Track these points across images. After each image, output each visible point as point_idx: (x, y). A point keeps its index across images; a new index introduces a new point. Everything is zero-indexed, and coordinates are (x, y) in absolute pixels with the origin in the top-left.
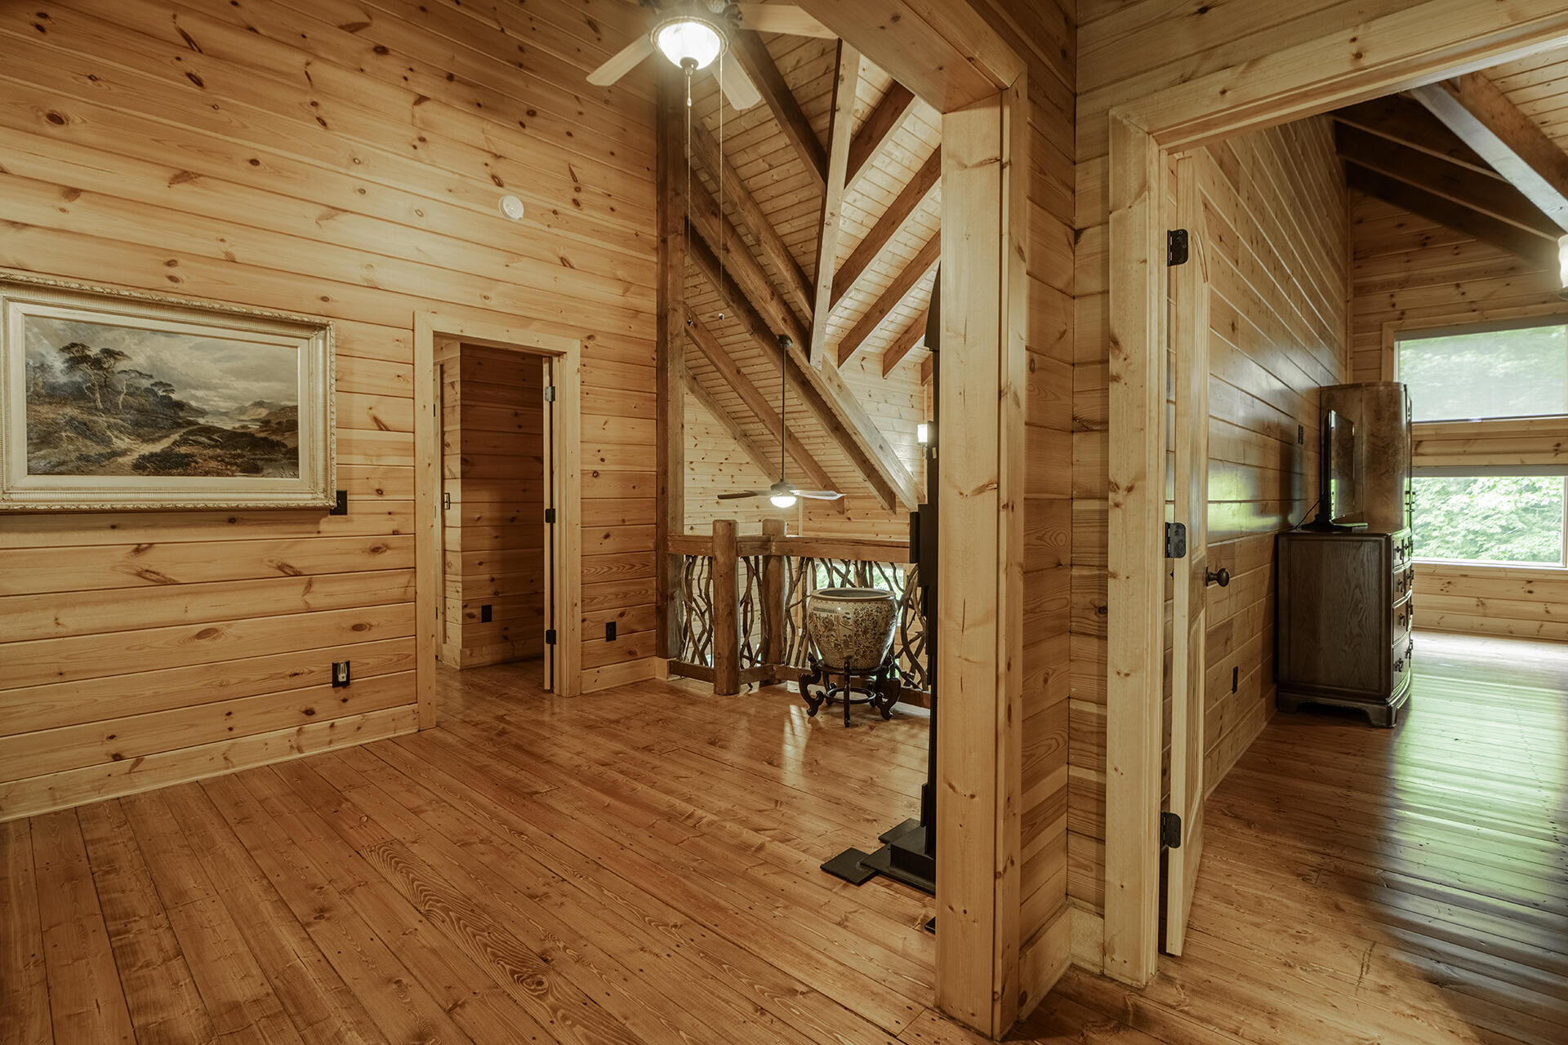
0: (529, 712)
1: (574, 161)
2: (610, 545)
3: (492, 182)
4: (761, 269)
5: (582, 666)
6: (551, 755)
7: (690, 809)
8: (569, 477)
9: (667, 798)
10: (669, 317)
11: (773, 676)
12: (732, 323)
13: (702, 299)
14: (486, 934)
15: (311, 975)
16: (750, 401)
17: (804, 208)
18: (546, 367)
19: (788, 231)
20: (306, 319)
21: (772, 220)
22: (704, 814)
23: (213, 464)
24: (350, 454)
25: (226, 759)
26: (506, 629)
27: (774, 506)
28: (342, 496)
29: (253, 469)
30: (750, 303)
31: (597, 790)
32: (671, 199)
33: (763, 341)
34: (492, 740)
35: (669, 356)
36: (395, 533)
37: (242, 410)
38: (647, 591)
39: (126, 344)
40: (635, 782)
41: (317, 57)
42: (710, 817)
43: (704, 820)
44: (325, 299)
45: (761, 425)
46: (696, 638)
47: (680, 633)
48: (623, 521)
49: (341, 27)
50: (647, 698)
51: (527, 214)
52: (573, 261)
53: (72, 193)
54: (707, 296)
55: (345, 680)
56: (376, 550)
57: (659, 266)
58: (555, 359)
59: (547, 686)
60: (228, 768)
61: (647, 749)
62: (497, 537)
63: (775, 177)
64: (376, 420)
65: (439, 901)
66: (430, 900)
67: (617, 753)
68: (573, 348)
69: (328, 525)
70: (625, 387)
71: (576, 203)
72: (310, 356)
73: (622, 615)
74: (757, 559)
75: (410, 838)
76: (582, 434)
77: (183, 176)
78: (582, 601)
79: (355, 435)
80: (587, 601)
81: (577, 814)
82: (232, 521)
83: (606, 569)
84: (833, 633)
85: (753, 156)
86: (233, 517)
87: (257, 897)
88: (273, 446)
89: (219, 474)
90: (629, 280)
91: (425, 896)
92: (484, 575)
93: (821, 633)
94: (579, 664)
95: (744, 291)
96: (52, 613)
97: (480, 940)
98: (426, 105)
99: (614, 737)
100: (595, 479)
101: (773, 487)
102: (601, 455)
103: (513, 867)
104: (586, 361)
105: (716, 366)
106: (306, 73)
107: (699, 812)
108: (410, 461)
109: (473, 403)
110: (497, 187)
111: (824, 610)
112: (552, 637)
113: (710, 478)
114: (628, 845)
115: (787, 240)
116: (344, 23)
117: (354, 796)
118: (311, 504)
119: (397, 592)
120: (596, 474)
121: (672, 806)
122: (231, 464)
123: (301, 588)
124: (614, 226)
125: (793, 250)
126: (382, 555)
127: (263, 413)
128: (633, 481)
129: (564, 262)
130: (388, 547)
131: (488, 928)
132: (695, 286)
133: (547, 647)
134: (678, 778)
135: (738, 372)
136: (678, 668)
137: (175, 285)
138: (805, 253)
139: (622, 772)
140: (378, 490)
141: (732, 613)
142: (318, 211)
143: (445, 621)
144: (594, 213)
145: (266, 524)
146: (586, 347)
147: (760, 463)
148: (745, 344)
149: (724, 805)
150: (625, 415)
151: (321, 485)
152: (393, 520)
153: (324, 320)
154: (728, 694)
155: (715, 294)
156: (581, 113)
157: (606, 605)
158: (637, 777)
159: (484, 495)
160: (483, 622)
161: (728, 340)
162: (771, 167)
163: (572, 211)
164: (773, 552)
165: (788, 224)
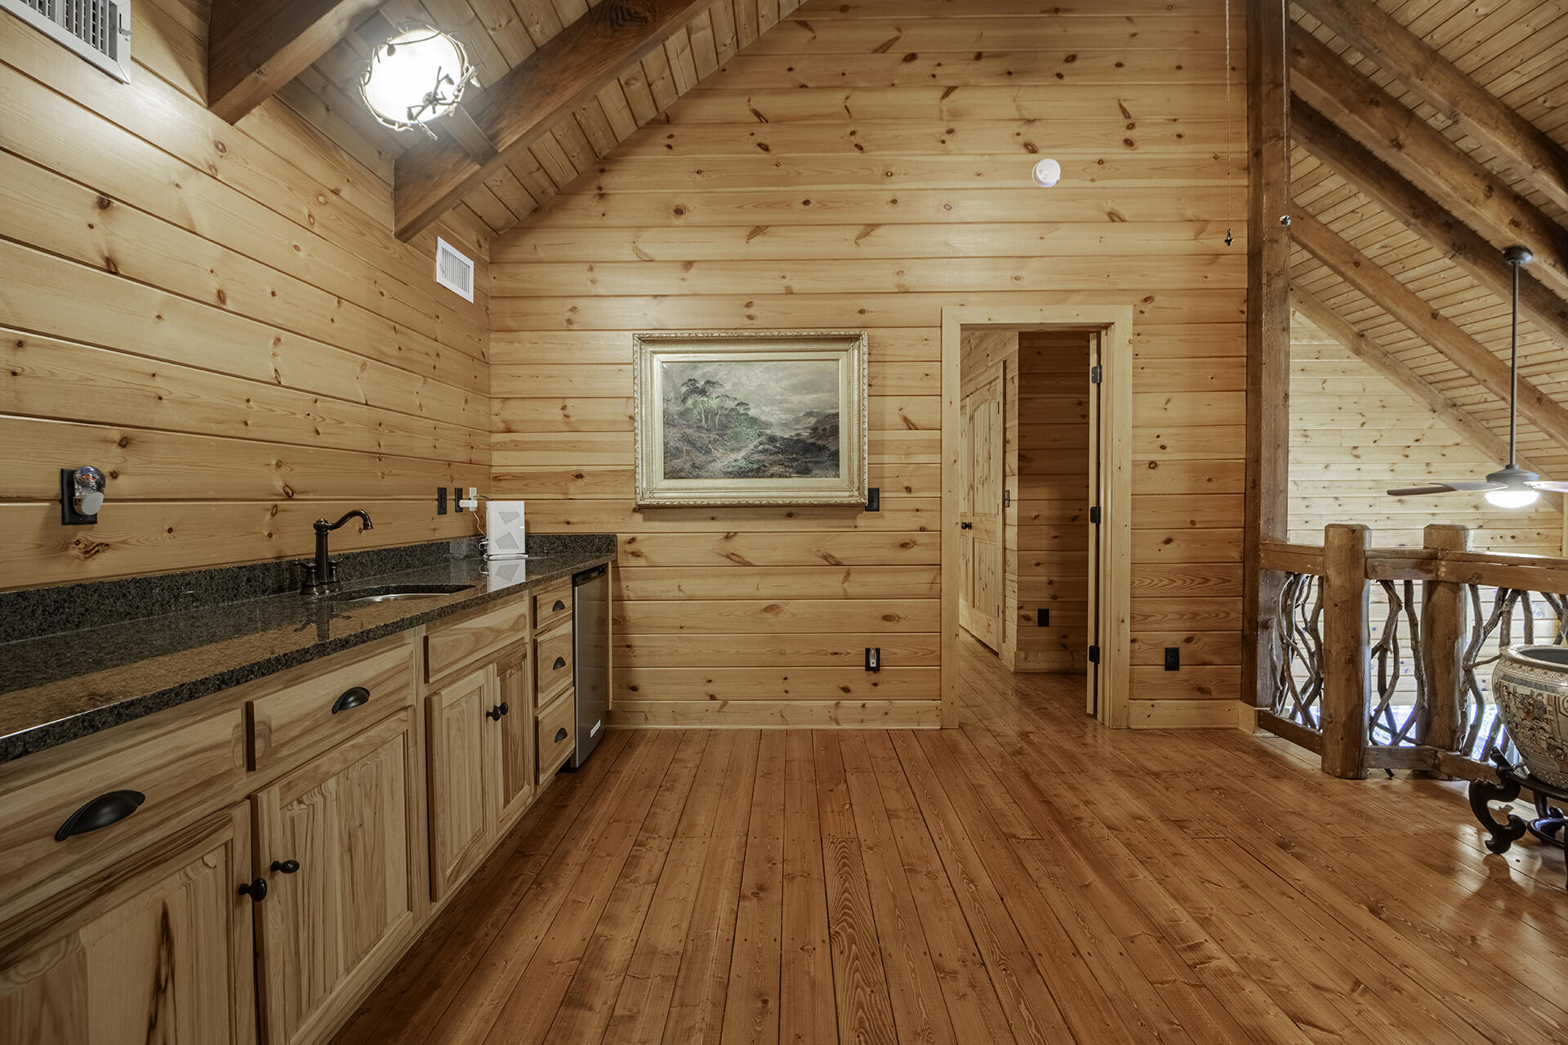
0: (1058, 736)
1: (1124, 94)
2: (1171, 553)
3: (1024, 150)
4: (1467, 160)
5: (1130, 694)
6: (1055, 795)
7: (1199, 935)
8: (1115, 469)
9: (1173, 905)
10: (1265, 253)
11: (1437, 767)
12: (1419, 248)
13: (1365, 226)
14: (868, 990)
15: (714, 953)
16: (1456, 355)
18: (1093, 344)
19: (1516, 84)
20: (843, 333)
21: (1480, 78)
22: (1219, 953)
23: (776, 469)
24: (881, 454)
25: (782, 716)
26: (1065, 637)
27: (1493, 507)
28: (874, 494)
29: (804, 472)
30: (1448, 213)
31: (1086, 858)
32: (1268, 95)
33: (1475, 263)
34: (1003, 757)
35: (1265, 303)
36: (922, 529)
37: (797, 420)
38: (1228, 614)
39: (722, 374)
40: (1140, 867)
41: (855, 88)
42: (1224, 961)
43: (1215, 963)
44: (862, 312)
45: (1481, 389)
46: (1299, 689)
47: (1275, 677)
48: (1193, 522)
49: (875, 52)
50: (1214, 753)
51: (1064, 174)
52: (1124, 212)
53: (688, 265)
54: (1374, 221)
55: (875, 665)
56: (904, 545)
57: (1251, 189)
58: (1103, 333)
59: (1090, 710)
60: (783, 724)
61: (1180, 824)
62: (1056, 537)
63: (1482, 11)
64: (906, 420)
65: (851, 926)
66: (845, 920)
67: (1136, 817)
68: (1123, 318)
69: (864, 521)
70: (1197, 354)
71: (1129, 143)
72: (849, 366)
73: (1189, 640)
74: (1408, 585)
75: (870, 842)
76: (1134, 417)
77: (757, 231)
78: (1132, 617)
79: (888, 435)
80: (1139, 618)
81: (1045, 883)
82: (790, 515)
83: (1166, 582)
84: (1544, 725)
86: (790, 511)
87: (730, 851)
88: (822, 448)
89: (780, 476)
90: (1205, 217)
91: (845, 914)
92: (1041, 577)
93: (1518, 720)
94: (1127, 692)
95: (1436, 199)
96: (676, 582)
97: (859, 996)
98: (954, 95)
99: (1142, 794)
100: (1153, 471)
101: (1492, 477)
102: (1161, 441)
103: (941, 920)
104: (1140, 329)
105: (1393, 313)
106: (846, 107)
107: (1212, 947)
108: (936, 458)
109: (1031, 396)
110: (1033, 155)
111: (1525, 683)
112: (1095, 654)
113: (1387, 467)
114: (1084, 953)
115: (1513, 100)
116: (877, 45)
117: (852, 779)
118: (846, 501)
119: (924, 589)
120: (1153, 465)
121: (1175, 921)
122: (789, 467)
123: (841, 577)
124: (1180, 156)
125: (1526, 113)
126: (911, 550)
127: (813, 421)
128: (1206, 474)
129: (1113, 217)
130: (915, 543)
131: (875, 984)
132: (1353, 211)
133: (1090, 665)
134: (1204, 880)
135: (1435, 315)
136: (1268, 721)
137: (752, 322)
139: (1129, 845)
140: (906, 488)
141: (1354, 661)
142: (854, 232)
143: (1004, 620)
144: (1155, 149)
145: (815, 519)
146: (1142, 312)
147: (1483, 443)
148: (1443, 275)
149: (1257, 951)
150: (1195, 388)
151: (856, 485)
152: (920, 517)
153: (857, 331)
154: (1343, 776)
155: (1386, 214)
156: (1134, 35)
157: (1165, 626)
158: (1146, 861)
159: (1042, 492)
160: (1039, 625)
161: (1412, 274)
163: (1127, 154)
164: (1443, 575)
165: (1517, 72)
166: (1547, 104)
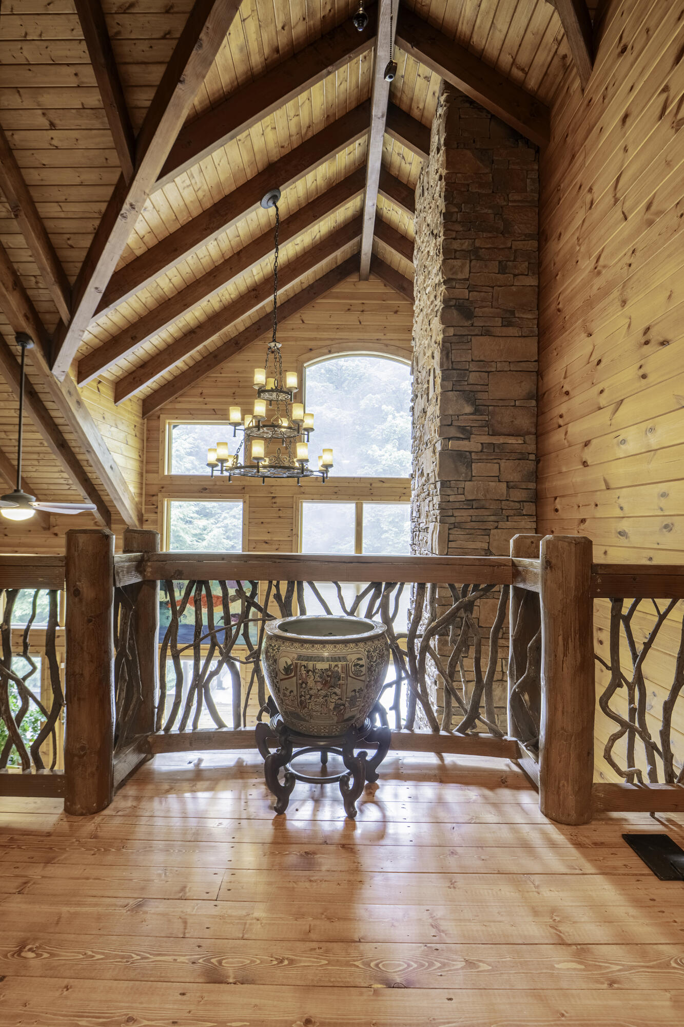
11: (148, 752)
17: (84, 192)
19: (56, 215)
21: (35, 194)
85: (27, 104)
101: (7, 498)
115: (50, 225)
138: (72, 247)
162: (53, 126)
164: (149, 574)
165: (60, 206)
166: (70, 242)
